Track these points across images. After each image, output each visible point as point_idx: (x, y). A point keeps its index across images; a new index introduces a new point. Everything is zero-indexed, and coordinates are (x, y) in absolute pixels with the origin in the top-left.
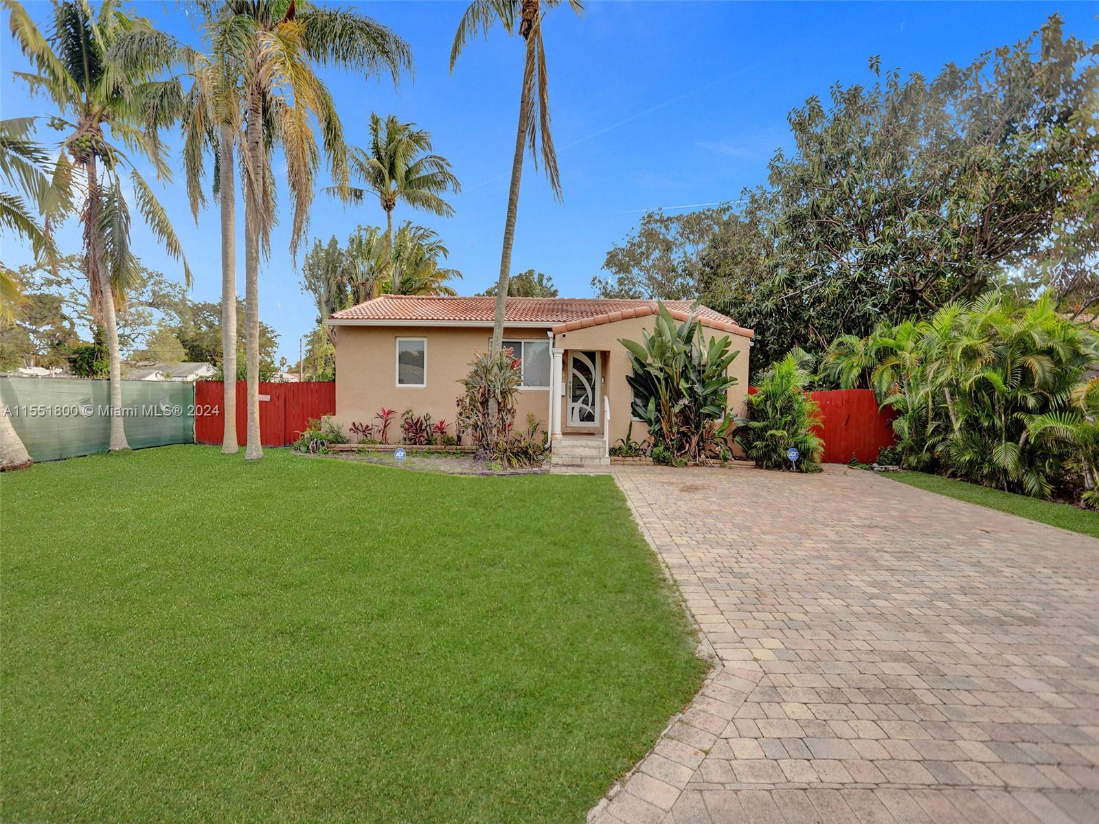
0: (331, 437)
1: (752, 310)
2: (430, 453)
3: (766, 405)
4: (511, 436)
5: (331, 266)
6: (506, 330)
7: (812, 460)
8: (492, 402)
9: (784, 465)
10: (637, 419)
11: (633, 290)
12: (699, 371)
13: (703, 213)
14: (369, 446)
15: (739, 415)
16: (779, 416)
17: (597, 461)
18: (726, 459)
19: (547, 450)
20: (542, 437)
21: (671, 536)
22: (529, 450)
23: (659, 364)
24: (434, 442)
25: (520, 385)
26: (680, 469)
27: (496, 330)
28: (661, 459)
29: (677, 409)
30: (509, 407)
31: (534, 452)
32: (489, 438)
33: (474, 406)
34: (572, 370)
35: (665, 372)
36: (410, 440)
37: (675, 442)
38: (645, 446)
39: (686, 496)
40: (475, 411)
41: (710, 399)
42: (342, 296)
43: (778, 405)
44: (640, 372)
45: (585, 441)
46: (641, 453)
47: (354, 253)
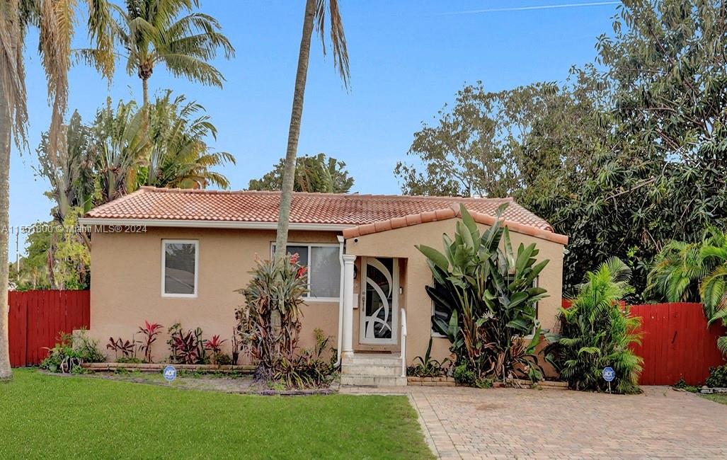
0: (85, 354)
1: (576, 211)
2: (202, 373)
3: (578, 318)
4: (295, 354)
5: (73, 148)
6: (291, 233)
7: (629, 381)
8: (274, 315)
9: (598, 386)
10: (438, 335)
11: (447, 180)
12: (506, 282)
13: (532, 88)
14: (130, 365)
15: (552, 331)
16: (593, 332)
17: (392, 382)
18: (535, 380)
19: (336, 369)
20: (331, 354)
21: (455, 445)
22: (316, 369)
23: (461, 275)
24: (206, 361)
25: (306, 295)
26: (483, 390)
27: (279, 234)
28: (463, 379)
29: (479, 324)
30: (294, 320)
31: (322, 372)
32: (271, 354)
33: (255, 319)
34: (366, 279)
35: (468, 282)
36: (178, 358)
37: (479, 361)
38: (445, 365)
39: (482, 413)
40: (255, 324)
41: (516, 313)
42: (86, 185)
43: (592, 319)
44: (441, 282)
45: (379, 360)
46: (442, 372)
47: (102, 132)
